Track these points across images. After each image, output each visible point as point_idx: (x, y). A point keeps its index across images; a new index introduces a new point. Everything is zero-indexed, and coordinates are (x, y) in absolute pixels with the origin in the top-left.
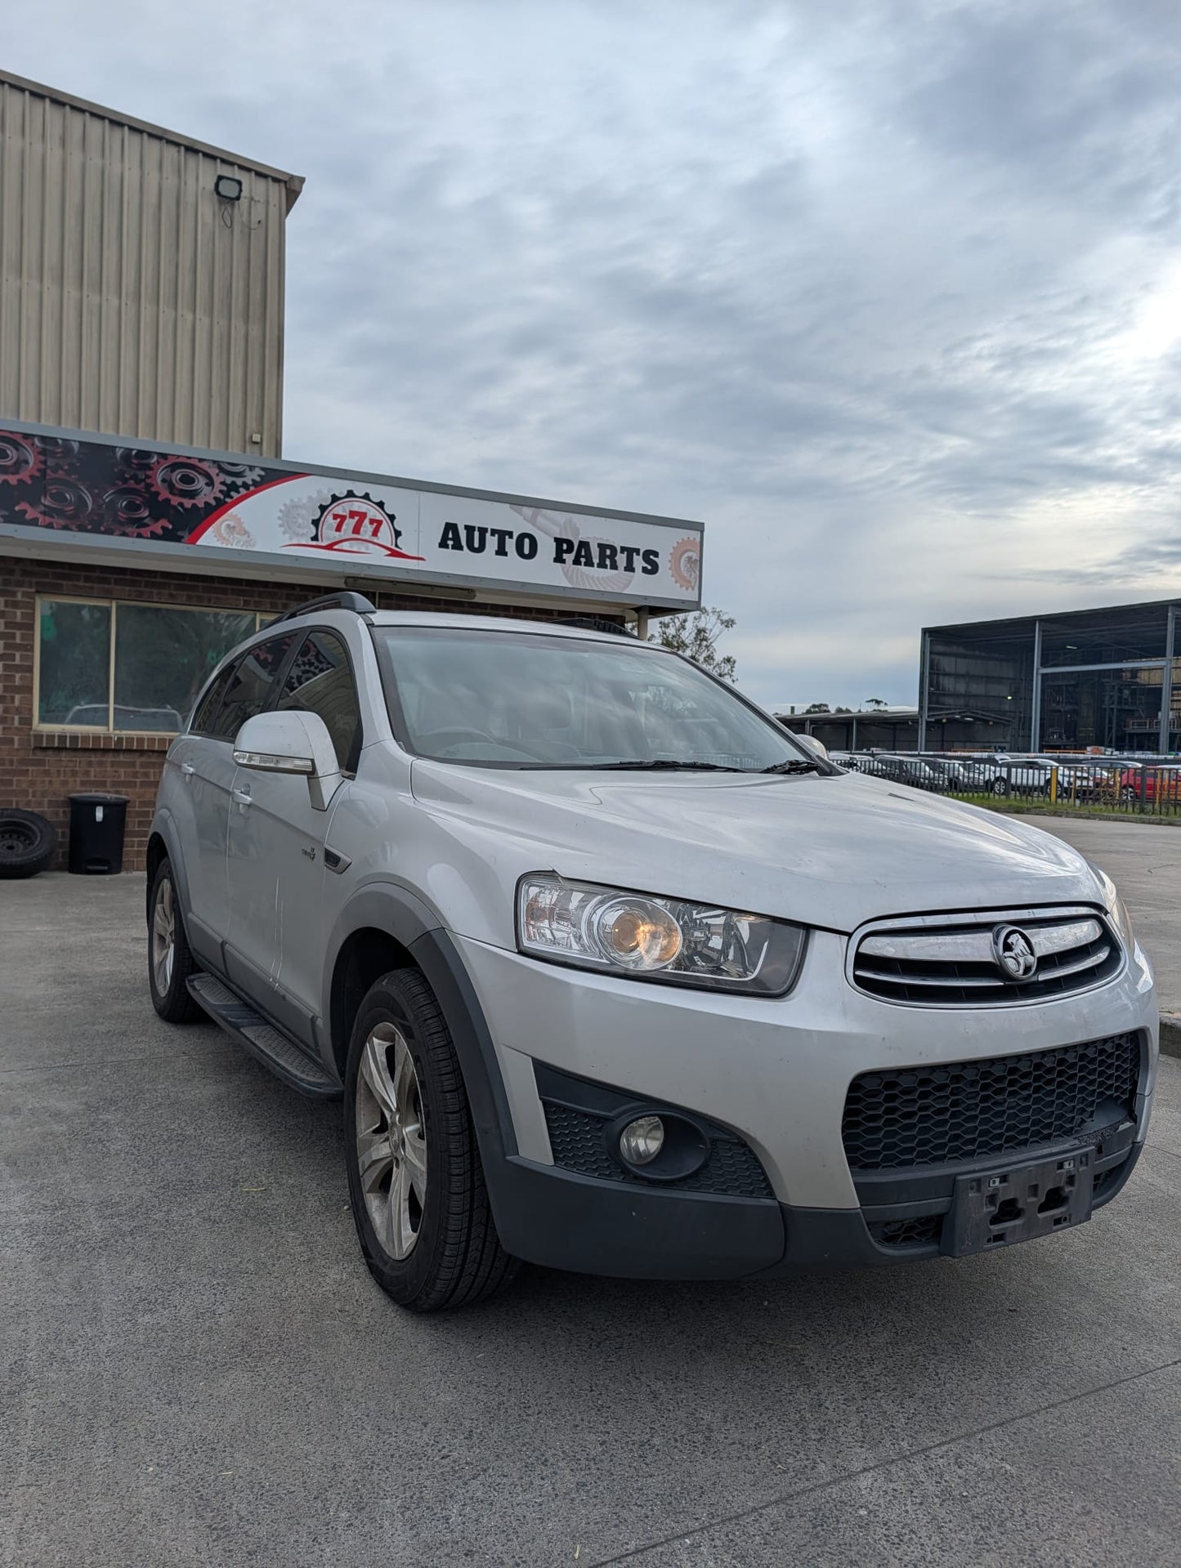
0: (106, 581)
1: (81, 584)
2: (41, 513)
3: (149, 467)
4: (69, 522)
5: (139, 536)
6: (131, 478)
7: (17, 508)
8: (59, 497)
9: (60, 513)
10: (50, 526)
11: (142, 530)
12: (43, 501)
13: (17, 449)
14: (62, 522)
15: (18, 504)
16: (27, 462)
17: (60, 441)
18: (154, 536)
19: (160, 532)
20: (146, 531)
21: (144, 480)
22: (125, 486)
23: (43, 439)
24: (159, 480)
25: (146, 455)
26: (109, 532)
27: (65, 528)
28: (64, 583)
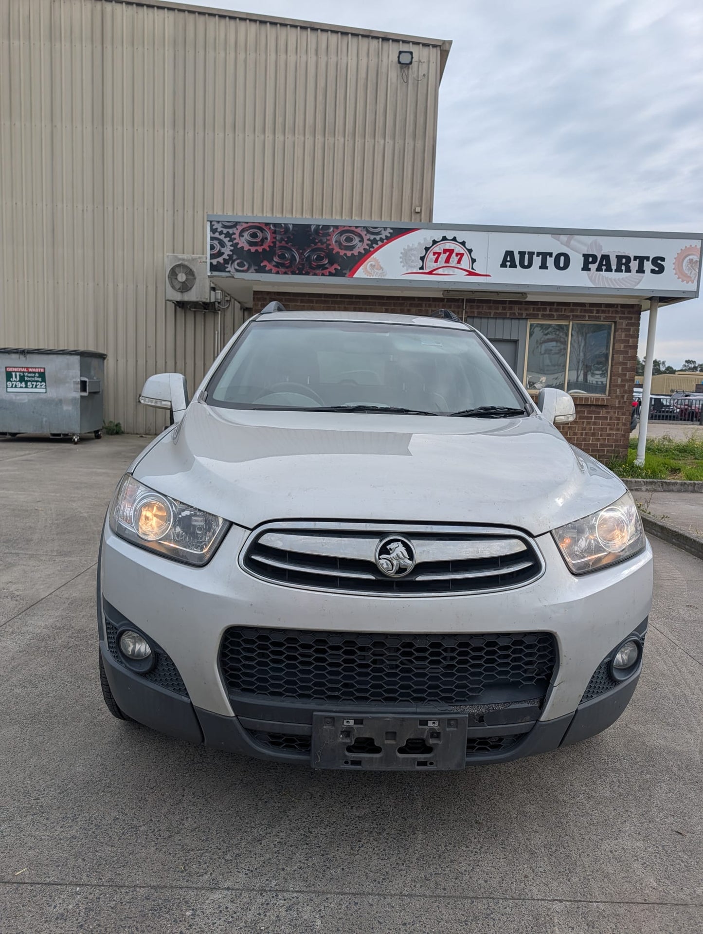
0: (312, 302)
1: (299, 304)
2: (274, 266)
3: (328, 234)
4: (287, 270)
5: (323, 275)
6: (319, 242)
7: (262, 265)
8: (282, 257)
9: (283, 265)
10: (278, 273)
11: (324, 271)
12: (274, 259)
13: (262, 232)
14: (284, 270)
15: (262, 262)
16: (267, 239)
17: (283, 225)
18: (331, 274)
19: (334, 271)
20: (327, 272)
21: (326, 243)
22: (316, 247)
23: (275, 225)
24: (334, 242)
25: (328, 227)
26: (307, 274)
27: (285, 273)
28: (290, 304)
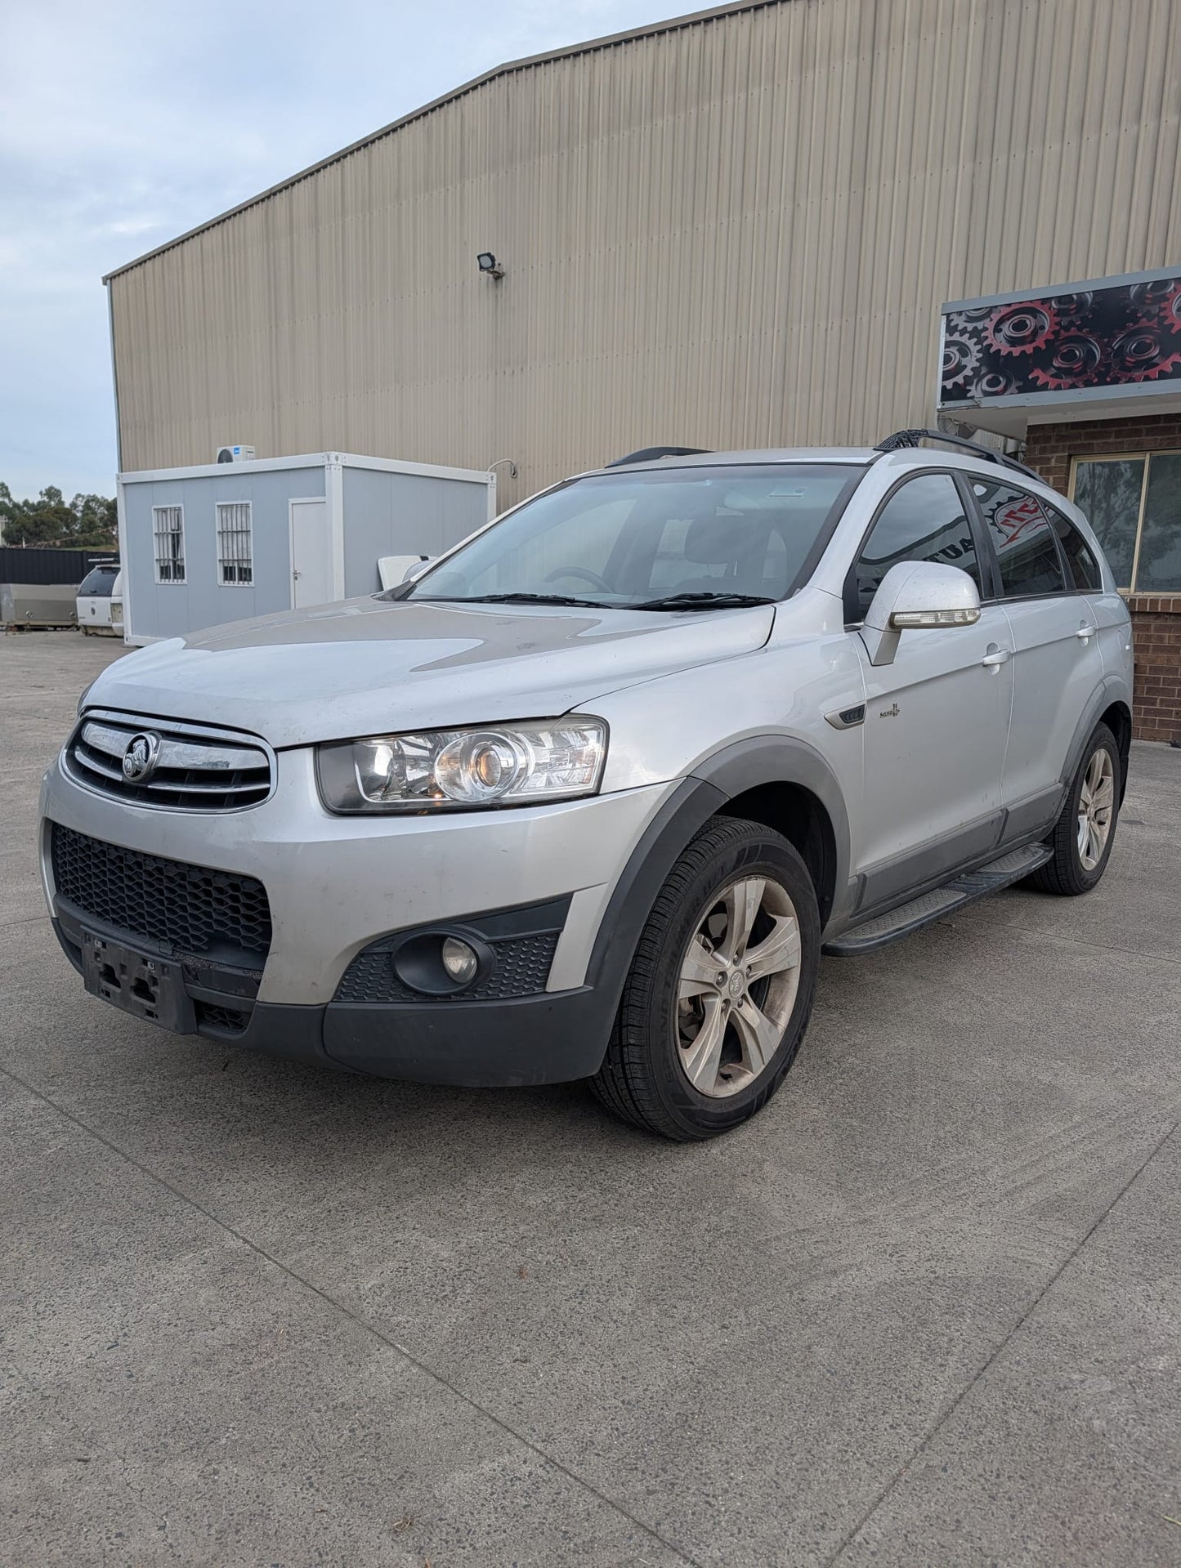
0: (1138, 433)
1: (1111, 440)
2: (1051, 376)
3: (1165, 298)
4: (1075, 380)
5: (1147, 378)
6: (1143, 316)
7: (1030, 377)
8: (1069, 356)
9: (1068, 372)
10: (1058, 388)
11: (1149, 372)
12: (1054, 363)
13: (1035, 317)
14: (1069, 381)
15: (1032, 371)
16: (1043, 327)
17: (1075, 297)
18: (1163, 376)
19: (1170, 369)
20: (1155, 372)
21: (1158, 314)
22: (1136, 326)
23: (1060, 299)
24: (1174, 311)
25: (1164, 284)
26: (1116, 381)
27: (1073, 386)
28: (1094, 442)
